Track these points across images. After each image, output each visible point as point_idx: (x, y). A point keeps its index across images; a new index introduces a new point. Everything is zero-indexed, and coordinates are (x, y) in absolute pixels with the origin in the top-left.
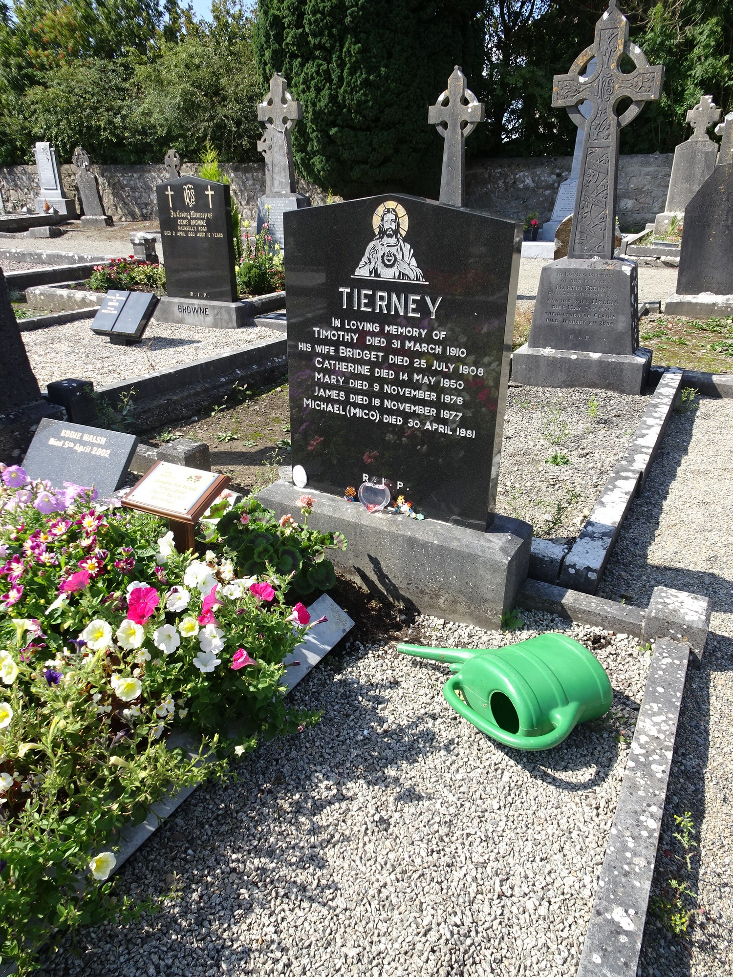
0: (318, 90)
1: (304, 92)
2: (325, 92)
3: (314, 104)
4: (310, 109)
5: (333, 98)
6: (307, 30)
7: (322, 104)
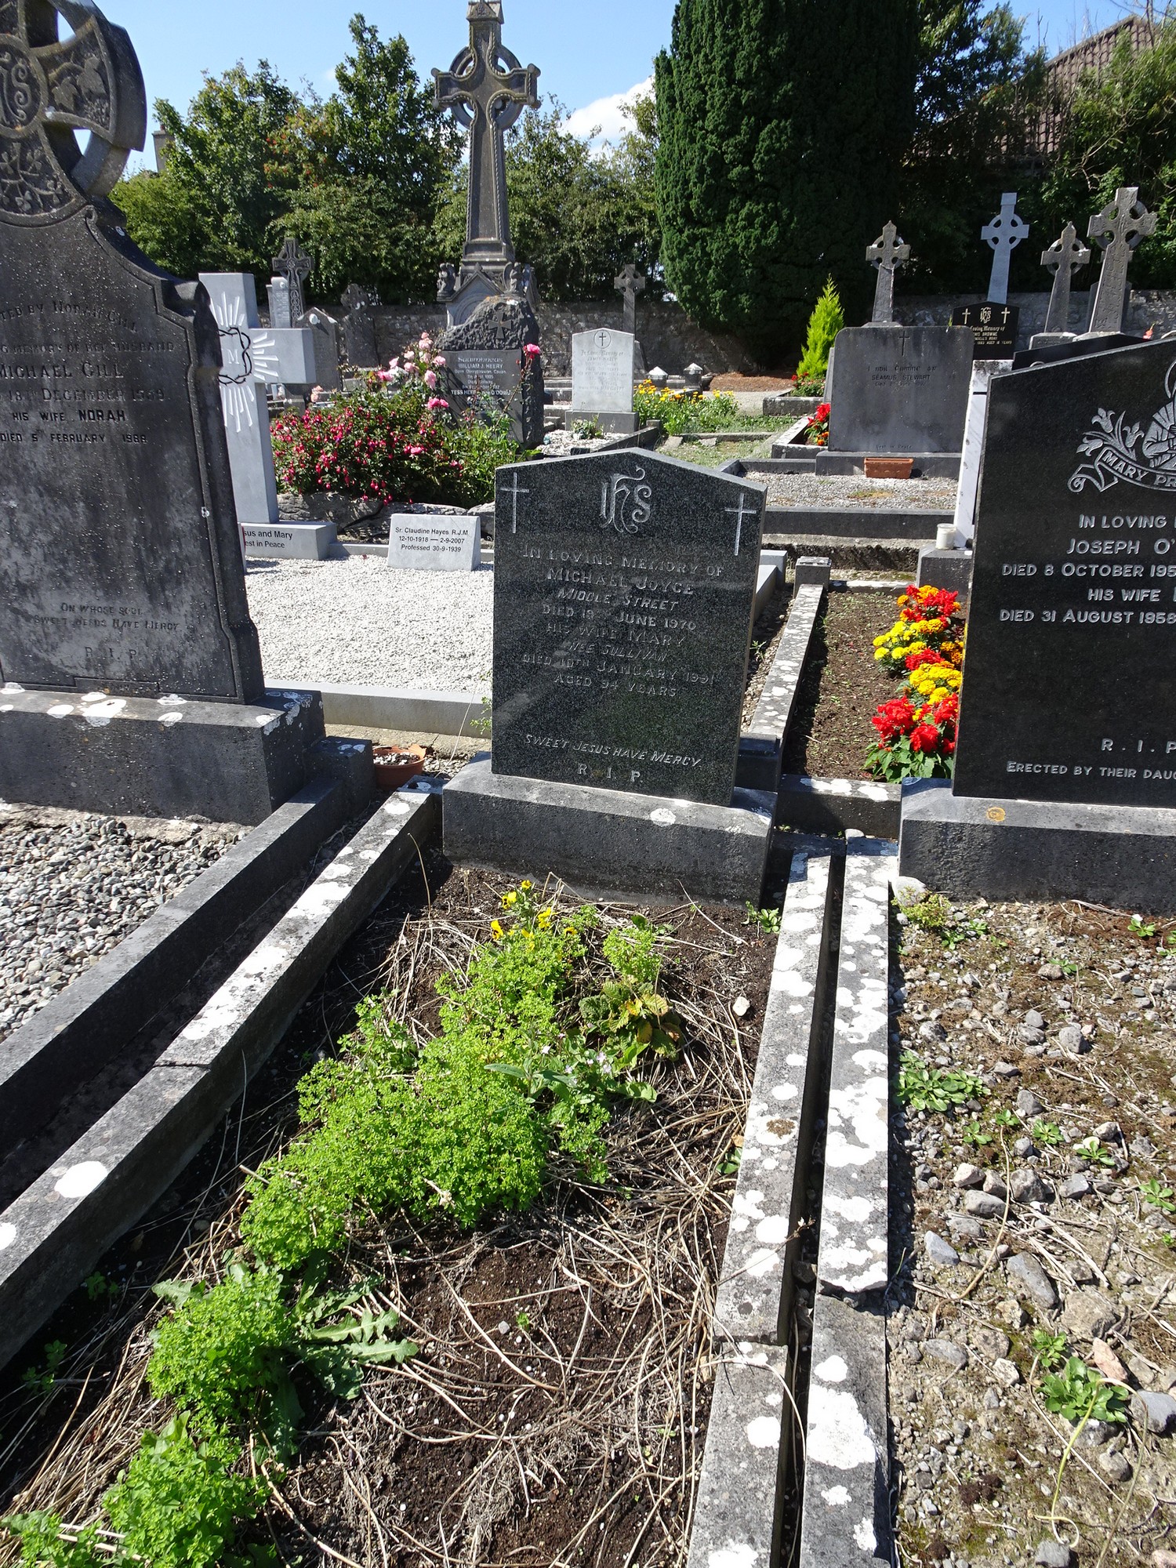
0: (765, 227)
3: (758, 240)
4: (753, 245)
5: (781, 235)
6: (757, 167)
7: (770, 241)
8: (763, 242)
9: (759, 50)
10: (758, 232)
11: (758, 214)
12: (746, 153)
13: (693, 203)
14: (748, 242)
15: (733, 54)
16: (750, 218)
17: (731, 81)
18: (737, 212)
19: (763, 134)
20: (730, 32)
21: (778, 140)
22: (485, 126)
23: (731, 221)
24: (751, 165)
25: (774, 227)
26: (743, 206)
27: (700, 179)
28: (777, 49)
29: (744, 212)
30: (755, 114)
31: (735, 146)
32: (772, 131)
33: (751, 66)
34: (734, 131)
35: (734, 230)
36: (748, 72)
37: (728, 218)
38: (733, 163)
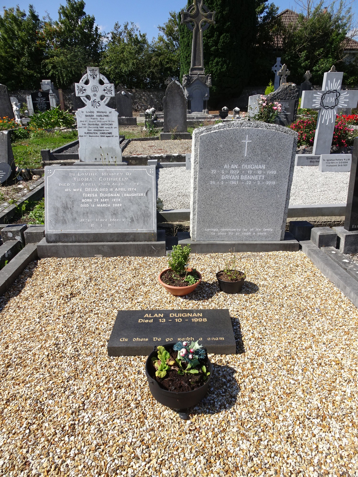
8: (222, 70)
9: (220, 12)
10: (219, 67)
11: (220, 62)
12: (216, 43)
14: (217, 70)
16: (217, 63)
18: (213, 61)
19: (222, 37)
21: (226, 39)
22: (199, 30)
23: (211, 64)
24: (218, 47)
25: (225, 66)
26: (215, 59)
28: (226, 12)
29: (215, 61)
31: (213, 41)
32: (224, 37)
33: (218, 17)
34: (212, 36)
35: (212, 66)
37: (210, 63)
38: (212, 46)
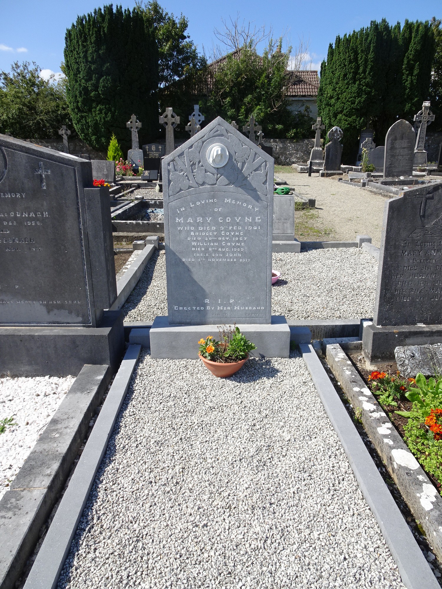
0: (106, 114)
1: (99, 114)
2: (109, 114)
3: (104, 118)
4: (102, 120)
5: (113, 117)
6: (100, 92)
7: (108, 119)
8: (106, 119)
9: (96, 51)
10: (104, 115)
11: (103, 109)
12: (96, 87)
13: (79, 104)
15: (86, 52)
16: (101, 110)
17: (87, 61)
18: (96, 108)
19: (101, 81)
20: (85, 44)
21: (107, 83)
24: (98, 92)
26: (98, 106)
27: (81, 96)
28: (102, 51)
29: (98, 108)
30: (98, 74)
31: (92, 85)
32: (104, 80)
33: (93, 56)
34: (90, 79)
35: (95, 115)
36: (92, 58)
37: (93, 110)
38: (92, 91)
